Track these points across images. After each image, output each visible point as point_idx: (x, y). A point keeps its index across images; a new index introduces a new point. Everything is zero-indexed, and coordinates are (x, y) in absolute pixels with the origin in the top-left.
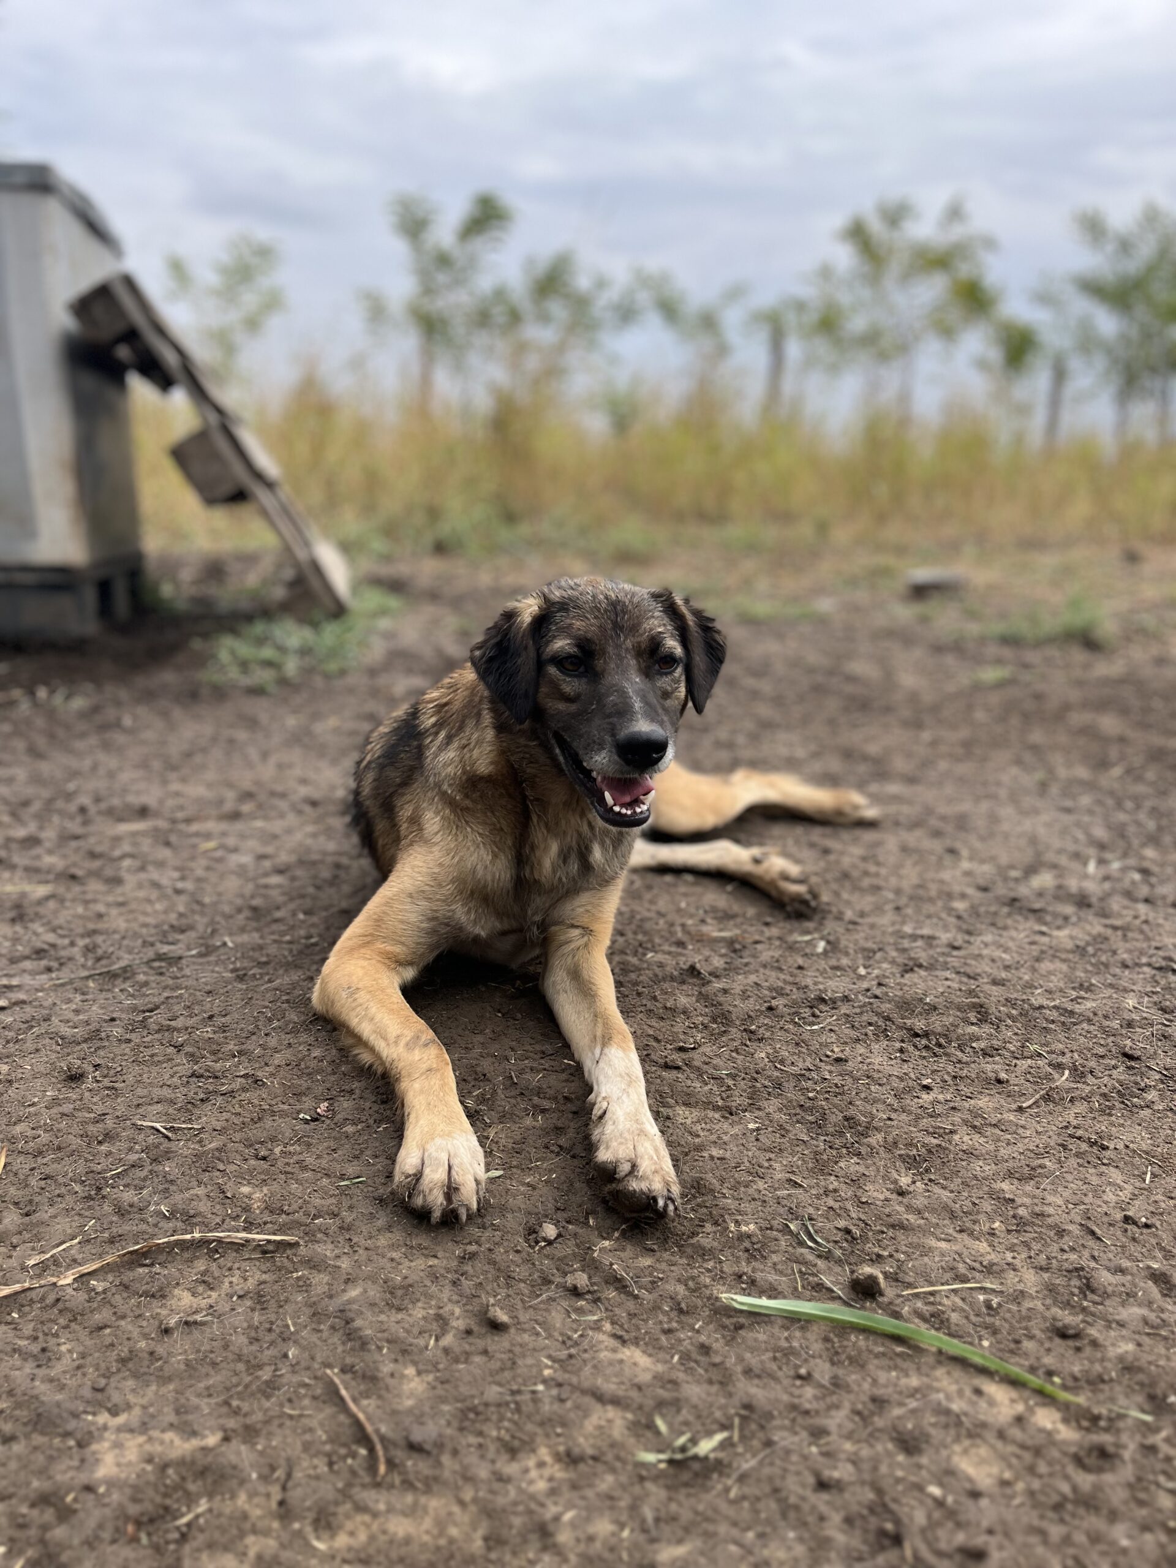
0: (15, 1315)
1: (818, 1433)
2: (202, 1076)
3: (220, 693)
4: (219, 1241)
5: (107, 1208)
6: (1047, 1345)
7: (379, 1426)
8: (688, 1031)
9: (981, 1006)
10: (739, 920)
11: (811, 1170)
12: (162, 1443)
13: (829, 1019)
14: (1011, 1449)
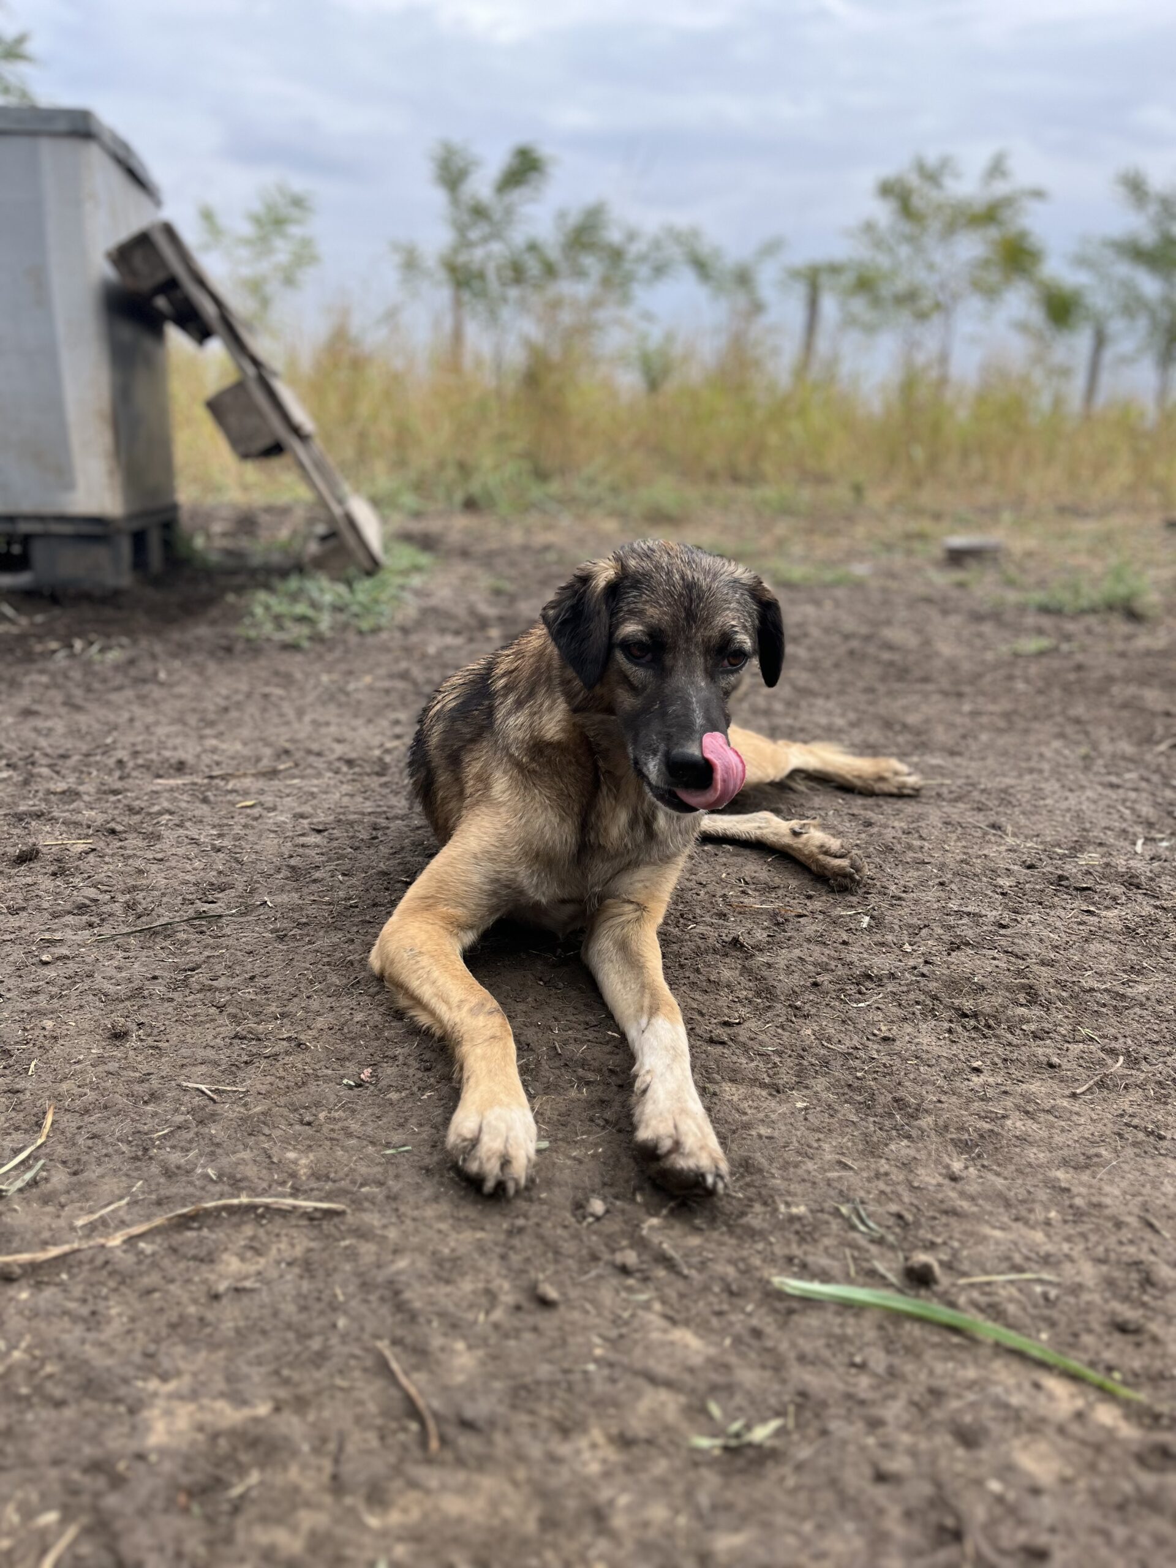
0: (64, 1276)
1: (875, 1424)
2: (244, 1038)
3: (254, 648)
4: (267, 1207)
5: (155, 1169)
6: (1107, 1339)
7: (430, 1402)
8: (732, 1005)
9: (1031, 988)
10: (780, 892)
11: (862, 1152)
12: (212, 1411)
13: (875, 998)
14: (1070, 1445)
